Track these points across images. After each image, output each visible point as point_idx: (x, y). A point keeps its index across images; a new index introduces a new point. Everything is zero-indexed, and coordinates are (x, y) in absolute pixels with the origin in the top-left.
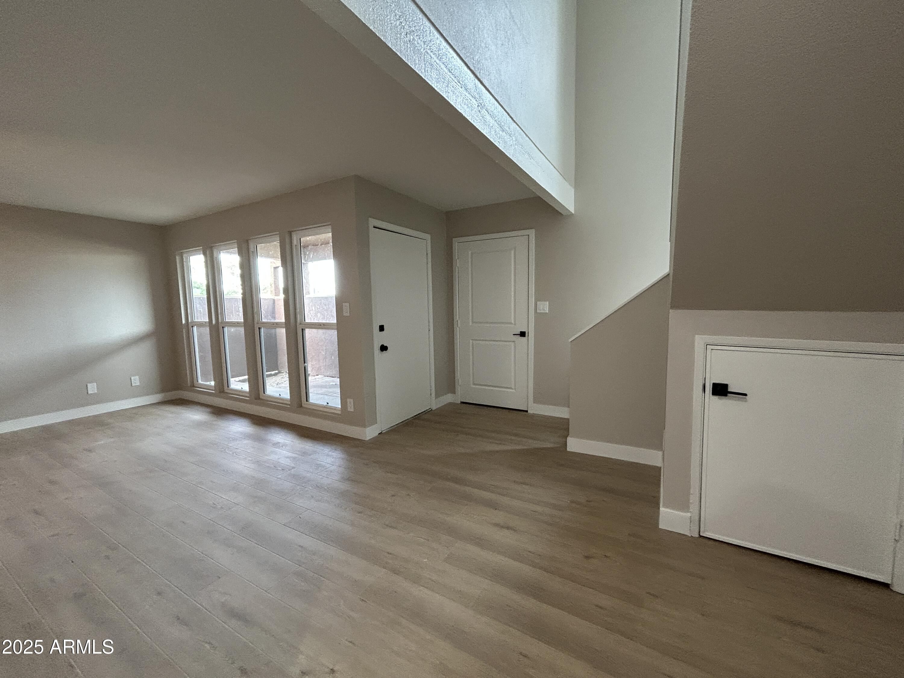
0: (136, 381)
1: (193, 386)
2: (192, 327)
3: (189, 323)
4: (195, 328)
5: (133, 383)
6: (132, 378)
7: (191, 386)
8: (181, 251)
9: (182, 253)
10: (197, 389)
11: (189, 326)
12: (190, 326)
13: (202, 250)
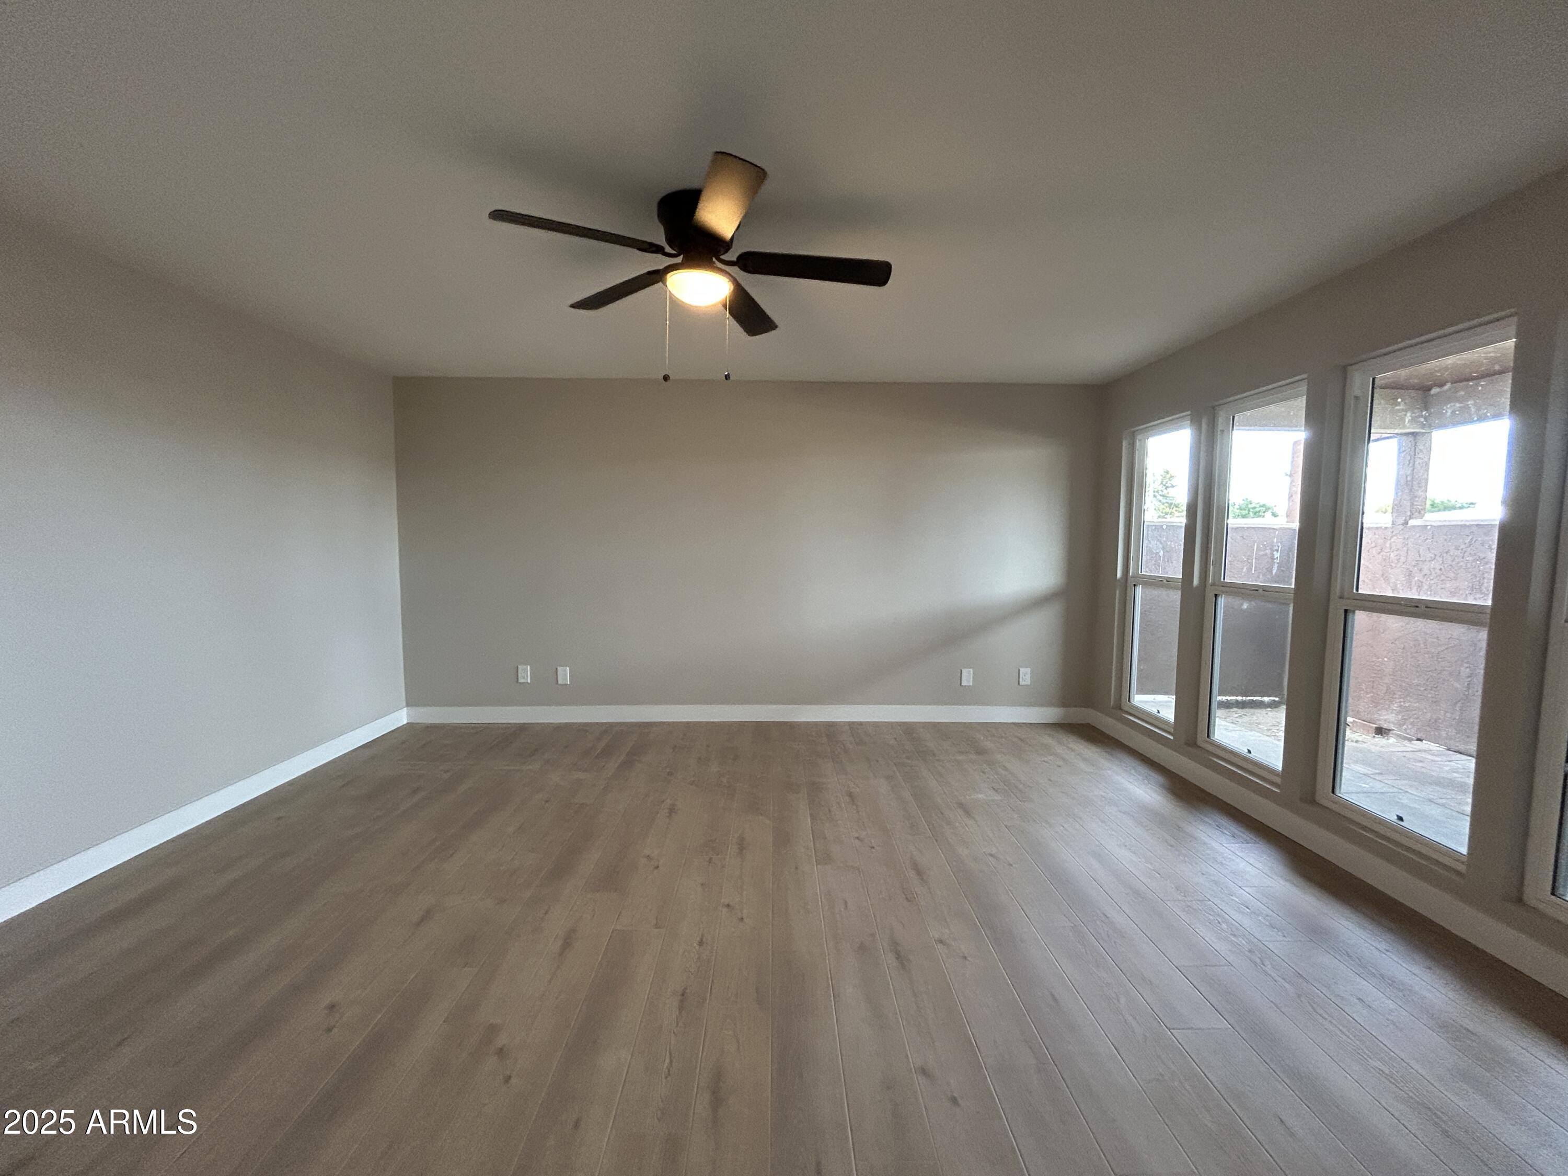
0: (1026, 676)
1: (1119, 707)
2: (1135, 585)
3: (1129, 579)
4: (1139, 589)
5: (1021, 680)
6: (1022, 670)
7: (1113, 708)
8: (1133, 429)
9: (1134, 432)
10: (1126, 716)
11: (1128, 584)
12: (1131, 582)
13: (1189, 417)
